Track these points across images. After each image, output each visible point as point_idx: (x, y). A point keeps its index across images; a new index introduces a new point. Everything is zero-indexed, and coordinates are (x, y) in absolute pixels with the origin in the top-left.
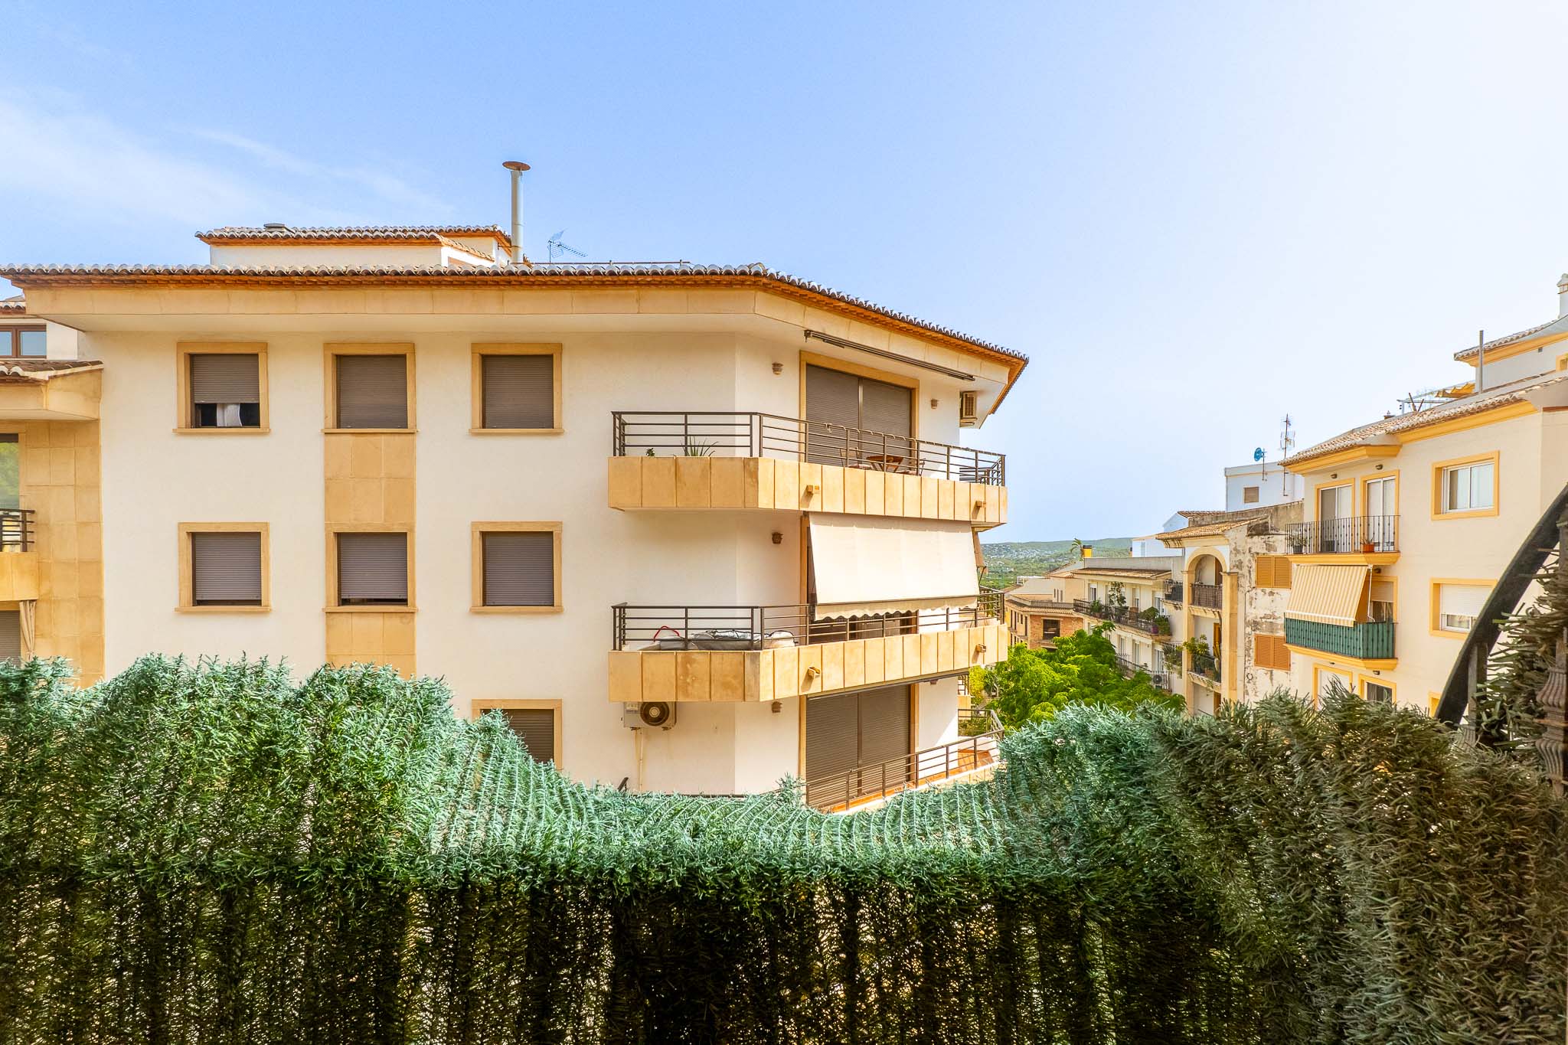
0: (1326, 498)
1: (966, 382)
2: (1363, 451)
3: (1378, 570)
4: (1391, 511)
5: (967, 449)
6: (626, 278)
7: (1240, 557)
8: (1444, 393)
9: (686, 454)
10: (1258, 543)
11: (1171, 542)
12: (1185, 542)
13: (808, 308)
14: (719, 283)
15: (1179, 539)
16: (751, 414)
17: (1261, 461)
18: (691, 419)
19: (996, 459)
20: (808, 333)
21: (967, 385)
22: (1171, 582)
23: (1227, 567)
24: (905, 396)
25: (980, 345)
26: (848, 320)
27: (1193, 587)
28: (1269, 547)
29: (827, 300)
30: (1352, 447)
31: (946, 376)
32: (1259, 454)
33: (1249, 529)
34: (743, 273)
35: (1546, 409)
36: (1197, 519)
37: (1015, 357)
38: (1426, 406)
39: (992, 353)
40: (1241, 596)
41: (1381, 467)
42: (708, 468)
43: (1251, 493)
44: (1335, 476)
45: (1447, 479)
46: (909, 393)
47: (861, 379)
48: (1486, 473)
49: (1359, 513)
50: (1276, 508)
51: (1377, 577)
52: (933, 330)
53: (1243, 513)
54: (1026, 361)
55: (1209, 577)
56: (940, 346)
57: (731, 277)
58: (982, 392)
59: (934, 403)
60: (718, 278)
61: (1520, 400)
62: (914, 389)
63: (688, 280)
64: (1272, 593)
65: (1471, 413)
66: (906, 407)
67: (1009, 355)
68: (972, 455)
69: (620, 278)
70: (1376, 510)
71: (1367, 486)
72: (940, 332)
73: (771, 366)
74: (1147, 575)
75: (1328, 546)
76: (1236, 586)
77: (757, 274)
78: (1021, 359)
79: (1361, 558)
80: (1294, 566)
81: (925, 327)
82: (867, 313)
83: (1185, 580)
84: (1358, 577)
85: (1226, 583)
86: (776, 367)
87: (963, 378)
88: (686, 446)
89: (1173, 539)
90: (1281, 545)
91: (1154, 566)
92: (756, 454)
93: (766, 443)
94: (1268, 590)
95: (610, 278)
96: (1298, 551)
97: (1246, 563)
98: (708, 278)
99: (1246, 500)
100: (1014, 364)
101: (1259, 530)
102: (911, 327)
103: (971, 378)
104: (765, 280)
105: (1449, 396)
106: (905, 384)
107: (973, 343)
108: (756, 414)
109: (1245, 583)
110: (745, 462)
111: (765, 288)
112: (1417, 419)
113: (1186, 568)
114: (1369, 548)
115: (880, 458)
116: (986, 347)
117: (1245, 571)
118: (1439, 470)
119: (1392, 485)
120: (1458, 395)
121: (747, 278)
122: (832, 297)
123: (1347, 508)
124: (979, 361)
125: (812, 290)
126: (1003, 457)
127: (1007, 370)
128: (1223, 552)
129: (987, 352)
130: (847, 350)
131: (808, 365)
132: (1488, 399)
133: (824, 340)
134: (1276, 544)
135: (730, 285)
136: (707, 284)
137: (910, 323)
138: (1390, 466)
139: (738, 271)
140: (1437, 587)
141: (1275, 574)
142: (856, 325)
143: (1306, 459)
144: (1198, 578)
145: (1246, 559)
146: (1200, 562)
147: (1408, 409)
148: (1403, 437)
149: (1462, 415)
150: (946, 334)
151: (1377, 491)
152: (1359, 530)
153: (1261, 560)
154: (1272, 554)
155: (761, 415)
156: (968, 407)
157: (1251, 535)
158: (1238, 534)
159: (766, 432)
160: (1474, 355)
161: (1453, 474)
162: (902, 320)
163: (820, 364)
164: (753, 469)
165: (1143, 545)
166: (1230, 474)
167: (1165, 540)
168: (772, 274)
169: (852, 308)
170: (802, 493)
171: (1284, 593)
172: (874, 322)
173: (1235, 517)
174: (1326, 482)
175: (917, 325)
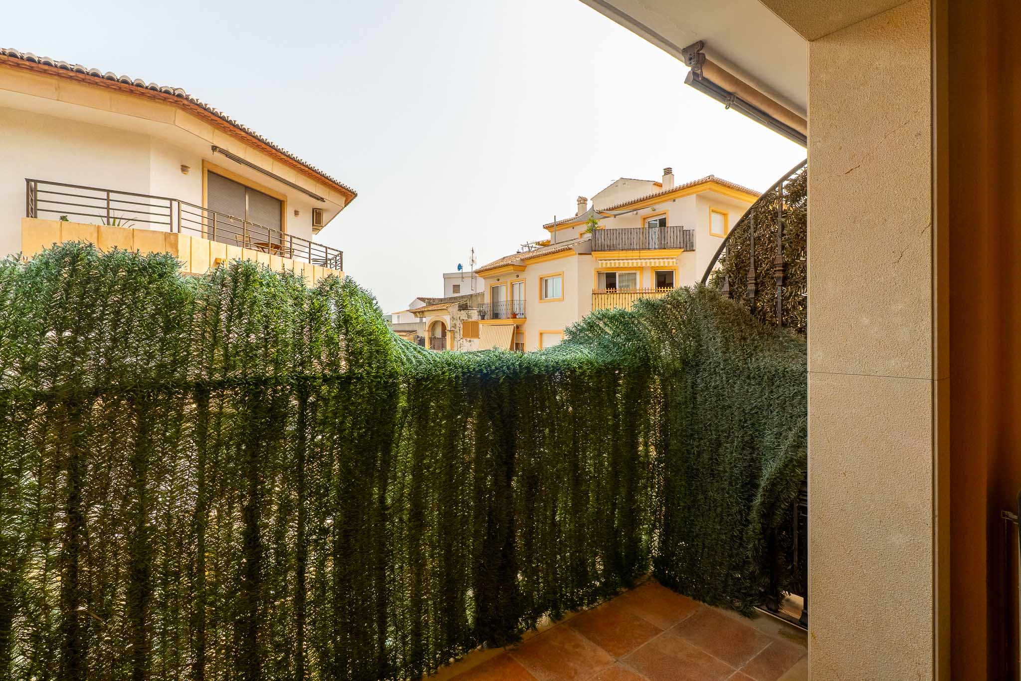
0: (495, 291)
1: (319, 202)
2: (511, 268)
3: (518, 327)
4: (522, 298)
5: (321, 245)
6: (46, 67)
7: (455, 322)
8: (538, 243)
9: (108, 223)
10: (463, 314)
11: (418, 314)
12: (426, 313)
13: (216, 131)
14: (143, 94)
15: (423, 312)
16: (171, 200)
17: (461, 271)
18: (113, 196)
19: (337, 253)
20: (214, 148)
21: (319, 204)
22: (418, 337)
23: (448, 327)
24: (277, 205)
25: (330, 180)
26: (245, 146)
27: (431, 339)
28: (469, 316)
29: (232, 128)
30: (507, 265)
31: (307, 196)
32: (460, 267)
33: (459, 306)
34: (167, 92)
35: (580, 254)
36: (430, 302)
37: (350, 191)
38: (533, 249)
39: (337, 187)
40: (455, 343)
41: (518, 276)
42: (131, 236)
43: (456, 288)
44: (498, 280)
45: (544, 282)
46: (280, 204)
47: (247, 189)
48: (558, 281)
49: (509, 299)
50: (471, 296)
51: (518, 331)
52: (302, 164)
53: (455, 298)
54: (356, 195)
55: (438, 333)
56: (305, 175)
57: (156, 92)
58: (326, 210)
59: (296, 213)
60: (142, 90)
61: (570, 249)
62: (284, 201)
63: (114, 85)
64: (470, 341)
65: (553, 253)
66: (277, 212)
67: (347, 189)
68: (324, 250)
69: (40, 65)
70: (516, 297)
71: (512, 286)
72: (307, 166)
73: (180, 167)
74: (404, 334)
75: (496, 316)
76: (453, 338)
77: (179, 96)
78: (353, 193)
79: (511, 321)
80: (481, 326)
81: (298, 162)
82: (260, 143)
83: (426, 336)
84: (511, 329)
85: (449, 335)
86: (184, 168)
87: (318, 199)
88: (108, 217)
89: (419, 312)
90: (475, 315)
91: (407, 328)
92: (175, 230)
93: (183, 223)
94: (468, 339)
95: (27, 63)
96: (483, 318)
97: (458, 325)
98: (133, 88)
99: (454, 292)
100: (348, 195)
101: (464, 307)
102: (289, 159)
103: (322, 200)
104: (186, 102)
105: (541, 245)
106: (278, 197)
107: (327, 178)
108: (175, 200)
109: (457, 335)
110: (166, 236)
111: (184, 108)
112: (531, 255)
113: (427, 329)
114: (514, 316)
115: (266, 245)
116: (334, 182)
117: (458, 328)
118: (541, 279)
119: (522, 285)
120: (545, 244)
121: (171, 96)
122: (237, 126)
123: (504, 296)
124: (328, 190)
125: (223, 118)
126: (341, 253)
127: (344, 199)
128: (447, 319)
129: (334, 185)
130: (243, 166)
131: (208, 171)
132: (559, 247)
133: (227, 156)
134: (472, 315)
135: (153, 98)
136: (131, 92)
137: (288, 156)
138: (522, 276)
139: (163, 90)
140: (541, 334)
141: (471, 331)
142: (250, 150)
143: (486, 270)
144: (433, 334)
145: (458, 323)
146: (434, 325)
147: (526, 249)
148: (527, 262)
149: (550, 253)
150: (311, 169)
151: (516, 287)
152: (509, 307)
153: (465, 323)
154: (470, 320)
155: (179, 202)
156: (317, 219)
157: (460, 310)
158: (454, 309)
159: (183, 215)
160: (552, 226)
161: (546, 281)
162: (283, 153)
163: (219, 173)
164: (173, 242)
165: (398, 317)
166: (447, 277)
167: (415, 313)
168: (192, 100)
169: (249, 137)
170: (212, 263)
171: (476, 340)
172: (263, 150)
173: (451, 300)
174: (494, 282)
175: (293, 159)
